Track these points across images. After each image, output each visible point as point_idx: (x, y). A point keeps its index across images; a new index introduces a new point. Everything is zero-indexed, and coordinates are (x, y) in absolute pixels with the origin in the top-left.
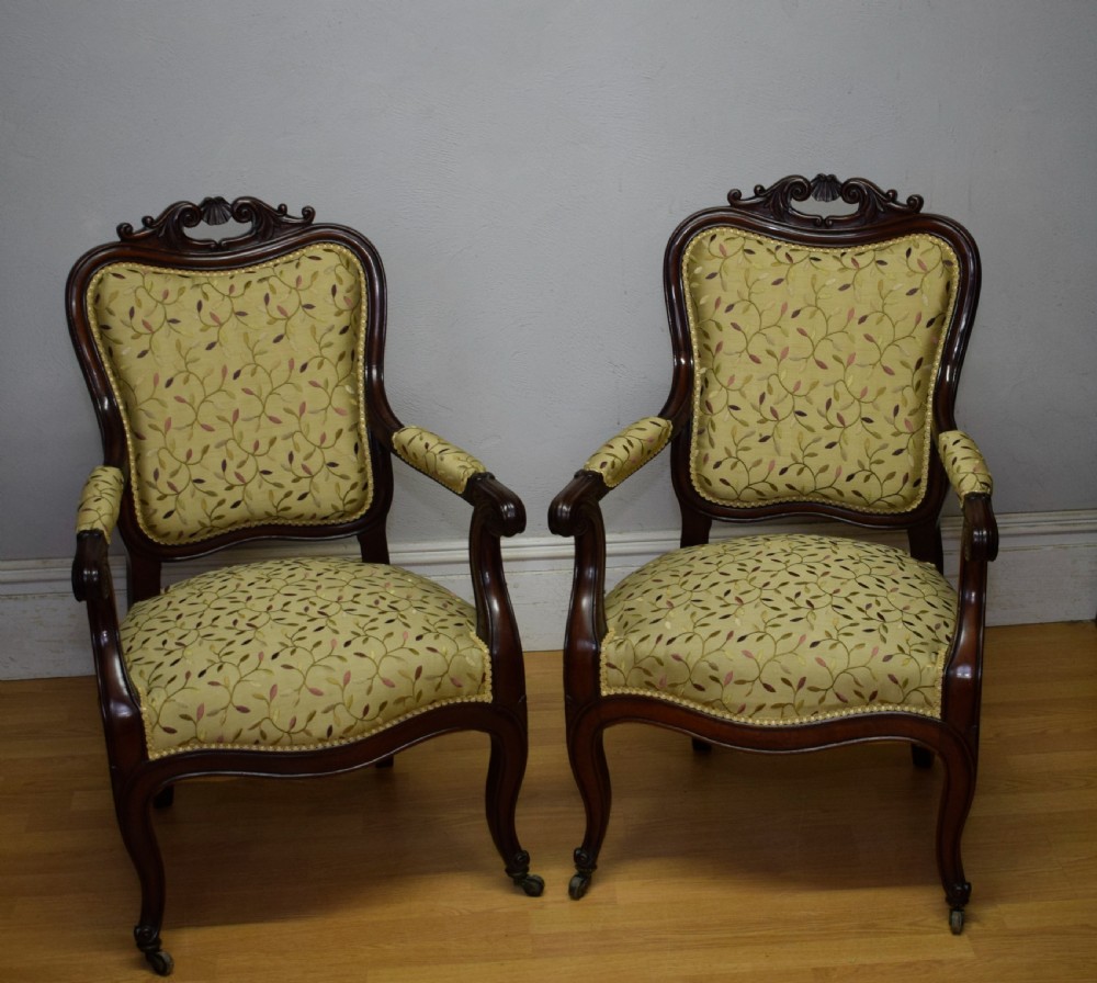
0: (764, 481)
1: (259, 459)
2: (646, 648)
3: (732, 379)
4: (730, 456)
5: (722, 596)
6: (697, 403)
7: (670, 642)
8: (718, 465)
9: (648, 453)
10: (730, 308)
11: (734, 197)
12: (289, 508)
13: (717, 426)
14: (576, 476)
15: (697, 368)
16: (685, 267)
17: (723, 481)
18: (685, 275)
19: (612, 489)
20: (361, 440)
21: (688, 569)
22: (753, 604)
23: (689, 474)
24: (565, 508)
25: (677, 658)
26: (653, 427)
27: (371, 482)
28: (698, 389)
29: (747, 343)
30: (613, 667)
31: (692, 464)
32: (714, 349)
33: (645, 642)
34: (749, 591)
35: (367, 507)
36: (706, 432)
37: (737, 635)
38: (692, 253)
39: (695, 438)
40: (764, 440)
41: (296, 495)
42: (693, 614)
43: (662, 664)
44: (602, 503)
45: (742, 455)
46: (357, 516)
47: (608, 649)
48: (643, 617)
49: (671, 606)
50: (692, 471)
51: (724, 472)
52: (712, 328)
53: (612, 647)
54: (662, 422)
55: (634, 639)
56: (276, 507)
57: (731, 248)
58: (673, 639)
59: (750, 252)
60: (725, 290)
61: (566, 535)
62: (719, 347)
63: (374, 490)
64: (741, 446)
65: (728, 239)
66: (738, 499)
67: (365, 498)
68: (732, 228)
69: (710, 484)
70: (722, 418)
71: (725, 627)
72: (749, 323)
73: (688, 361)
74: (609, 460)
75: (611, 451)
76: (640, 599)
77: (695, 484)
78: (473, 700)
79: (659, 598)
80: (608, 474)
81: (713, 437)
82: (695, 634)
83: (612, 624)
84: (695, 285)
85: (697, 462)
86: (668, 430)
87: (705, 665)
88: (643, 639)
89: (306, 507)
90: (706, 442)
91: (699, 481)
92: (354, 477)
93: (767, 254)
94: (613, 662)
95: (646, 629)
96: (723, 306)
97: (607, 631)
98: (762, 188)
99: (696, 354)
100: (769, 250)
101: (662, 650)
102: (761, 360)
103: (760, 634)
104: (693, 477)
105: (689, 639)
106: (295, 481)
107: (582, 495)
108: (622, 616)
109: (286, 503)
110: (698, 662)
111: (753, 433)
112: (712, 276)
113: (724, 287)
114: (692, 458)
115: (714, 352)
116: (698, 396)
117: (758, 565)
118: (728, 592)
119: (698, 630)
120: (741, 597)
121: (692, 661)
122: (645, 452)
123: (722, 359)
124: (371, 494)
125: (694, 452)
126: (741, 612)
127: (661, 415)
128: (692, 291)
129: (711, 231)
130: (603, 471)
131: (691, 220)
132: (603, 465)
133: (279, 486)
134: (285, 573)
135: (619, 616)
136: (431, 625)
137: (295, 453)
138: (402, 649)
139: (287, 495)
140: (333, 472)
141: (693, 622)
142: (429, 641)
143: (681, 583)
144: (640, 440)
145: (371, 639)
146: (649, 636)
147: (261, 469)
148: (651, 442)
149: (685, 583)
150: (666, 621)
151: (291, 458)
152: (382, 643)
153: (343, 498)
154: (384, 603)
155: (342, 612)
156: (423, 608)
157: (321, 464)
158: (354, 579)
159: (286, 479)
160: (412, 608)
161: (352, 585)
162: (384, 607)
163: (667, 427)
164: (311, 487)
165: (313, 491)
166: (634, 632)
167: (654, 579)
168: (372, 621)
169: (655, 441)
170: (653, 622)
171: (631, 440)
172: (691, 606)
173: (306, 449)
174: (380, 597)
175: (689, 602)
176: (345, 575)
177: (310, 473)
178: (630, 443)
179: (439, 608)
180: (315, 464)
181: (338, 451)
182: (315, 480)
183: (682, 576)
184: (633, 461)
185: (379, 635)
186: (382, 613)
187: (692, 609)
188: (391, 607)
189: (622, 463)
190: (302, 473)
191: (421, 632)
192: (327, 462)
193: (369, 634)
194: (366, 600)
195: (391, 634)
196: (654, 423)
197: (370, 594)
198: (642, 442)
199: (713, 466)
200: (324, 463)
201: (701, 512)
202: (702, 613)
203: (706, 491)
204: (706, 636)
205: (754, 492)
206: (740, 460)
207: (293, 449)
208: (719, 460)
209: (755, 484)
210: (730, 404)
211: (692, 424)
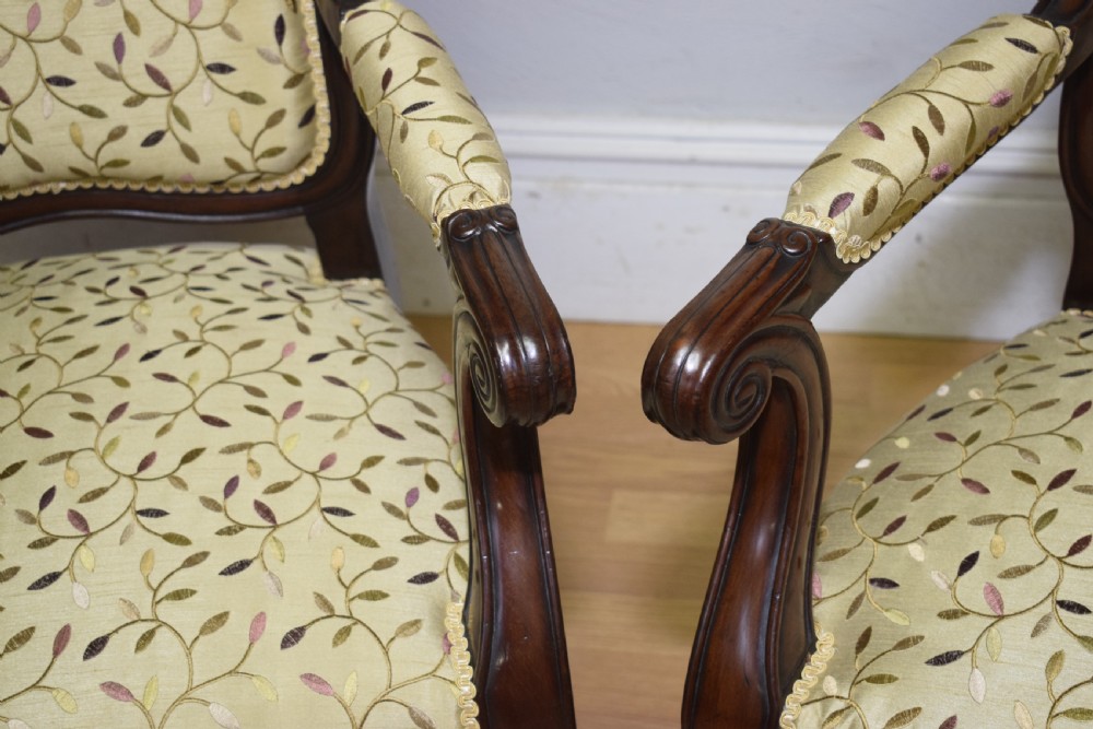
1: (39, 48)
12: (124, 163)
20: (295, 8)
21: (1066, 458)
26: (1012, 56)
27: (323, 105)
35: (318, 160)
41: (137, 134)
42: (1056, 659)
46: (297, 178)
47: (800, 722)
49: (998, 605)
53: (813, 715)
54: (1043, 36)
56: (95, 160)
63: (332, 124)
67: (311, 141)
74: (862, 183)
75: (871, 149)
76: (916, 550)
79: (968, 562)
80: (851, 233)
83: (828, 620)
86: (1055, 60)
88: (902, 717)
89: (166, 161)
92: (279, 96)
95: (915, 682)
97: (811, 647)
106: (129, 103)
108: (858, 601)
109: (114, 151)
122: (980, 138)
124: (324, 132)
130: (836, 228)
132: (839, 204)
133: (92, 112)
134: (85, 335)
135: (852, 596)
136: (343, 584)
137: (128, 37)
138: (233, 678)
139: (117, 134)
140: (221, 84)
141: (1050, 691)
142: (316, 650)
143: (1037, 516)
144: (966, 103)
145: (163, 635)
146: (917, 711)
147: (47, 74)
148: (1003, 102)
149: (1050, 516)
150: (974, 666)
151: (119, 47)
152: (189, 650)
153: (249, 144)
154: (251, 490)
155: (129, 518)
156: (346, 513)
157: (191, 65)
158: (221, 382)
159: (110, 98)
160: (316, 512)
161: (205, 407)
162: (241, 507)
163: (1057, 51)
164: (172, 118)
165: (177, 127)
166: (879, 679)
167: (966, 472)
168: (191, 562)
169: (1012, 102)
170: (939, 660)
171: (940, 103)
172: (1054, 624)
173: (154, 27)
174: (251, 461)
175: (1047, 607)
176: (209, 364)
177: (166, 86)
178: (935, 116)
179: (391, 509)
180: (177, 66)
181: (232, 33)
182: (179, 102)
183: (1044, 482)
184: (935, 171)
185: (189, 618)
186: (229, 531)
187: (1055, 638)
188: (260, 507)
189: (901, 187)
190: (149, 86)
191: (306, 612)
192: (207, 62)
193: (167, 611)
194: (207, 476)
195: (221, 619)
196: (1017, 43)
197: (231, 450)
198: (971, 107)
200: (200, 62)
202: (1080, 662)
207: (122, 27)
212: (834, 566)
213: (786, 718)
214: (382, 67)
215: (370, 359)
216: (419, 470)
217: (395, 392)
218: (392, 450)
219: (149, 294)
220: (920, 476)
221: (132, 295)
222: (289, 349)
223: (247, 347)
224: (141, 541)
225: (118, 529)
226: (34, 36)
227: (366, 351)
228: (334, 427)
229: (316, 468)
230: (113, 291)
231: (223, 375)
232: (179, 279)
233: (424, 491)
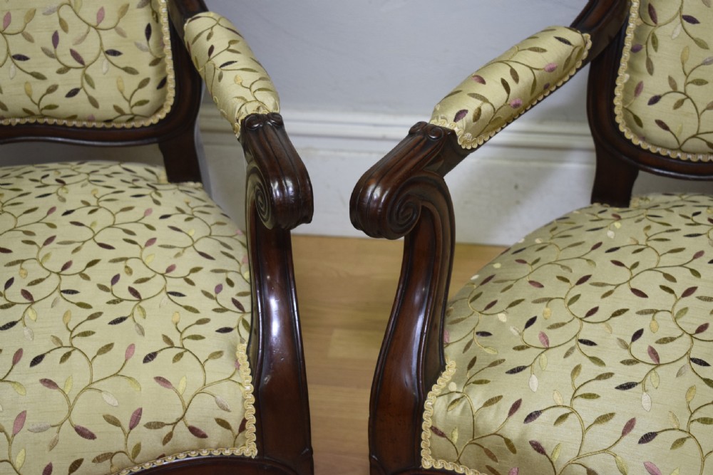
1: (9, 38)
2: (494, 419)
4: (675, 90)
5: (628, 340)
6: (635, 5)
7: (531, 417)
8: (655, 100)
9: (542, 87)
12: (56, 107)
13: (662, 42)
14: (411, 134)
17: (661, 124)
19: (473, 150)
20: (157, 19)
21: (586, 270)
22: (675, 368)
23: (614, 106)
24: (377, 192)
25: (538, 447)
26: (558, 45)
27: (171, 77)
30: (442, 435)
31: (618, 93)
33: (494, 407)
34: (672, 339)
35: (167, 110)
36: (644, 50)
37: (640, 430)
39: (626, 54)
41: (64, 90)
42: (577, 369)
43: (514, 452)
44: (452, 176)
45: (693, 90)
46: (154, 120)
47: (435, 406)
48: (500, 355)
49: (546, 343)
50: (617, 102)
51: (663, 111)
53: (443, 402)
54: (575, 37)
55: (477, 397)
56: (38, 105)
58: (538, 413)
63: (176, 89)
64: (693, 77)
66: (680, 149)
67: (163, 98)
69: (640, 124)
70: (669, 33)
71: (623, 406)
74: (471, 105)
75: (478, 88)
76: (502, 317)
77: (619, 119)
78: (227, 453)
79: (531, 322)
80: (466, 131)
81: (653, 59)
82: (573, 411)
83: (452, 355)
85: (625, 91)
86: (581, 51)
88: (491, 402)
89: (79, 105)
90: (643, 64)
91: (626, 118)
92: (148, 71)
94: (440, 428)
95: (499, 382)
97: (442, 367)
101: (515, 429)
103: (679, 433)
104: (617, 111)
105: (563, 418)
106: (60, 72)
108: (470, 343)
109: (49, 99)
110: (570, 463)
114: (620, 84)
118: (638, 335)
119: (580, 404)
120: (658, 348)
121: (563, 457)
122: (539, 88)
124: (171, 93)
125: (623, 77)
126: (653, 379)
127: (576, 26)
130: (458, 128)
132: (460, 115)
133: (38, 76)
134: (29, 202)
135: (466, 341)
136: (179, 331)
137: (61, 33)
138: (116, 378)
139: (52, 90)
140: (114, 62)
141: (573, 385)
142: (163, 364)
143: (569, 298)
144: (531, 69)
145: (75, 354)
146: (500, 397)
147: (13, 53)
148: (551, 70)
149: (577, 298)
150: (532, 372)
151: (55, 39)
152: (91, 363)
153: (128, 98)
154: (126, 282)
155: (57, 294)
156: (181, 295)
157: (97, 51)
158: (109, 227)
159: (49, 68)
160: (164, 294)
161: (100, 239)
162: (121, 290)
163: (583, 45)
164: (84, 81)
165: (87, 86)
166: (480, 382)
167: (532, 278)
168: (92, 317)
169: (557, 70)
170: (513, 371)
171: (517, 67)
172: (576, 351)
173: (76, 28)
174: (126, 267)
175: (573, 343)
176: (102, 217)
177: (81, 62)
178: (514, 74)
179: (207, 294)
180: (89, 50)
181: (122, 34)
182: (89, 71)
183: (573, 281)
184: (513, 103)
185: (90, 346)
186: (114, 302)
187: (576, 358)
188: (132, 290)
189: (494, 109)
190: (71, 62)
191: (157, 344)
192: (106, 49)
193: (78, 342)
194: (102, 273)
195: (109, 347)
196: (560, 39)
197: (115, 261)
198: (534, 71)
199: (647, 101)
200: (102, 49)
201: (625, 158)
202: (590, 370)
203: (634, 131)
204: (589, 418)
205: (705, 143)
206: (688, 97)
207: (58, 27)
208: (658, 93)
209: (707, 133)
210: (685, 13)
211: (625, 35)
212: (456, 326)
213: (428, 404)
214: (208, 45)
215: (195, 219)
216: (223, 276)
217: (210, 236)
218: (207, 265)
219: (67, 182)
220: (506, 281)
221: (56, 183)
222: (148, 212)
223: (124, 210)
224: (63, 305)
225: (50, 300)
226: (6, 31)
227: (193, 215)
228: (174, 251)
229: (164, 271)
230: (45, 181)
231: (111, 223)
232: (84, 176)
233: (226, 286)
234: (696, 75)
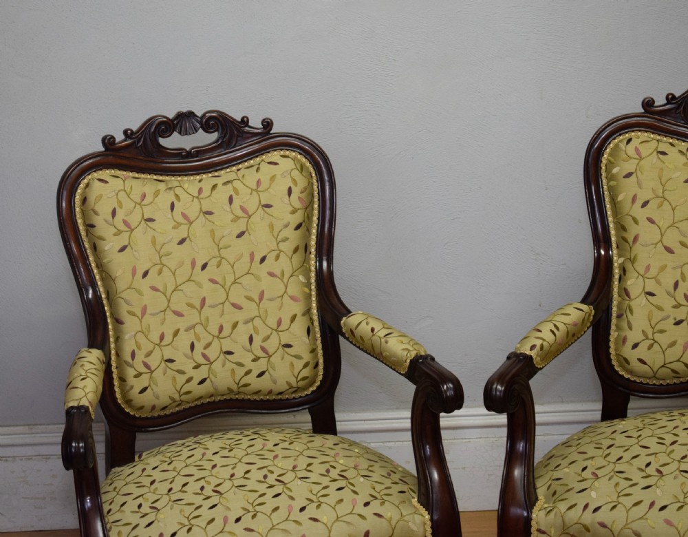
0: (678, 361)
1: (222, 340)
2: (573, 515)
3: (648, 268)
4: (647, 338)
5: (643, 467)
6: (616, 289)
7: (596, 510)
8: (635, 346)
9: (572, 336)
10: (645, 204)
11: (648, 104)
12: (249, 384)
13: (635, 310)
14: (508, 358)
15: (615, 258)
16: (603, 168)
17: (641, 361)
18: (604, 174)
19: (541, 369)
20: (313, 324)
21: (611, 442)
22: (673, 476)
23: (610, 354)
24: (499, 387)
25: (603, 525)
26: (576, 313)
27: (321, 361)
28: (617, 277)
29: (662, 235)
30: (544, 533)
31: (612, 345)
32: (631, 240)
33: (573, 509)
34: (668, 464)
35: (318, 383)
36: (625, 316)
37: (658, 505)
38: (610, 154)
39: (614, 321)
40: (678, 323)
41: (255, 372)
42: (617, 484)
43: (588, 530)
44: (532, 382)
45: (658, 337)
46: (309, 392)
47: (539, 516)
48: (570, 487)
49: (596, 476)
50: (612, 351)
51: (641, 352)
52: (628, 222)
53: (542, 514)
54: (585, 307)
55: (563, 507)
56: (238, 384)
57: (646, 150)
58: (599, 507)
59: (664, 153)
60: (641, 188)
61: (499, 411)
62: (636, 239)
63: (324, 368)
64: (657, 329)
65: (642, 143)
66: (655, 377)
67: (316, 376)
68: (646, 132)
69: (628, 362)
70: (639, 304)
71: (647, 497)
72: (664, 218)
73: (607, 251)
74: (538, 343)
75: (539, 334)
76: (566, 470)
77: (614, 362)
79: (584, 469)
80: (537, 356)
81: (631, 321)
82: (619, 503)
83: (541, 492)
84: (612, 183)
85: (616, 343)
86: (589, 315)
87: (628, 531)
88: (570, 508)
89: (264, 384)
90: (625, 325)
91: (618, 361)
92: (307, 357)
93: (679, 155)
94: (543, 528)
95: (574, 498)
96: (639, 202)
97: (537, 499)
98: (674, 97)
99: (614, 246)
100: (681, 152)
101: (588, 518)
102: (675, 250)
103: (680, 504)
104: (613, 357)
105: (614, 507)
106: (254, 360)
107: (514, 375)
108: (550, 485)
109: (246, 380)
110: (622, 529)
111: (668, 317)
112: (629, 175)
113: (640, 185)
114: (612, 339)
115: (631, 243)
116: (616, 283)
117: (675, 438)
118: (648, 465)
119: (622, 499)
120: (661, 469)
121: (617, 528)
122: (571, 335)
123: (637, 249)
124: (321, 372)
125: (614, 335)
126: (661, 482)
127: (583, 301)
128: (610, 188)
129: (627, 135)
130: (533, 354)
131: (608, 126)
132: (533, 347)
133: (239, 364)
134: (245, 443)
135: (548, 485)
136: (377, 492)
137: (254, 335)
138: (351, 515)
139: (248, 373)
140: (288, 352)
141: (617, 492)
142: (376, 507)
143: (604, 455)
144: (565, 324)
145: (323, 505)
146: (576, 504)
147: (224, 350)
148: (576, 325)
149: (609, 454)
150: (592, 490)
151: (251, 340)
152: (334, 508)
153: (296, 376)
154: (335, 472)
155: (297, 480)
156: (370, 477)
157: (277, 345)
159: (247, 359)
160: (359, 477)
161: (305, 455)
162: (334, 475)
163: (590, 313)
164: (269, 366)
165: (270, 369)
166: (562, 500)
167: (579, 450)
168: (324, 488)
169: (578, 325)
170: (580, 492)
171: (557, 323)
172: (615, 477)
173: (264, 332)
174: (331, 466)
175: (612, 473)
176: (299, 446)
177: (267, 353)
178: (558, 329)
179: (384, 476)
180: (272, 345)
181: (292, 333)
182: (272, 359)
183: (605, 448)
184: (558, 342)
185: (330, 501)
186: (333, 481)
187: (615, 479)
188: (340, 476)
189: (550, 345)
190: (260, 354)
191: (368, 498)
192: (283, 343)
193: (322, 500)
195: (341, 501)
196: (577, 309)
197: (322, 463)
198: (567, 326)
199: (631, 347)
200: (280, 344)
201: (620, 388)
202: (625, 484)
203: (624, 369)
204: (629, 505)
205: (669, 370)
206: (656, 342)
207: (252, 332)
208: (637, 342)
209: (670, 363)
210: (647, 290)
211: (612, 309)
212: (539, 480)
213: (534, 516)
214: (369, 327)
218: (376, 464)
221: (254, 434)
222: (324, 443)
223: (309, 442)
224: (304, 484)
225: (295, 482)
226: (220, 336)
228: (353, 459)
229: (353, 467)
231: (307, 448)
234: (658, 327)
